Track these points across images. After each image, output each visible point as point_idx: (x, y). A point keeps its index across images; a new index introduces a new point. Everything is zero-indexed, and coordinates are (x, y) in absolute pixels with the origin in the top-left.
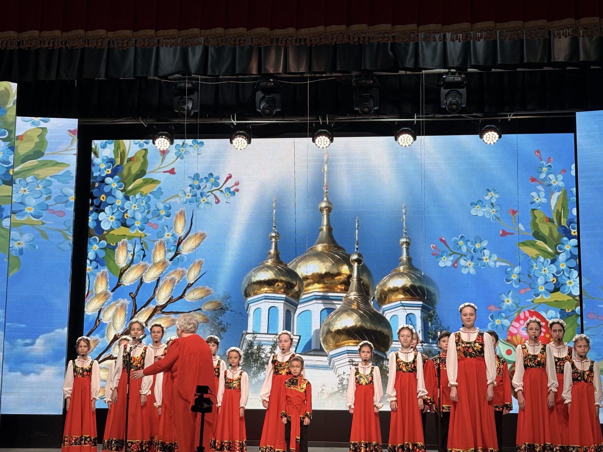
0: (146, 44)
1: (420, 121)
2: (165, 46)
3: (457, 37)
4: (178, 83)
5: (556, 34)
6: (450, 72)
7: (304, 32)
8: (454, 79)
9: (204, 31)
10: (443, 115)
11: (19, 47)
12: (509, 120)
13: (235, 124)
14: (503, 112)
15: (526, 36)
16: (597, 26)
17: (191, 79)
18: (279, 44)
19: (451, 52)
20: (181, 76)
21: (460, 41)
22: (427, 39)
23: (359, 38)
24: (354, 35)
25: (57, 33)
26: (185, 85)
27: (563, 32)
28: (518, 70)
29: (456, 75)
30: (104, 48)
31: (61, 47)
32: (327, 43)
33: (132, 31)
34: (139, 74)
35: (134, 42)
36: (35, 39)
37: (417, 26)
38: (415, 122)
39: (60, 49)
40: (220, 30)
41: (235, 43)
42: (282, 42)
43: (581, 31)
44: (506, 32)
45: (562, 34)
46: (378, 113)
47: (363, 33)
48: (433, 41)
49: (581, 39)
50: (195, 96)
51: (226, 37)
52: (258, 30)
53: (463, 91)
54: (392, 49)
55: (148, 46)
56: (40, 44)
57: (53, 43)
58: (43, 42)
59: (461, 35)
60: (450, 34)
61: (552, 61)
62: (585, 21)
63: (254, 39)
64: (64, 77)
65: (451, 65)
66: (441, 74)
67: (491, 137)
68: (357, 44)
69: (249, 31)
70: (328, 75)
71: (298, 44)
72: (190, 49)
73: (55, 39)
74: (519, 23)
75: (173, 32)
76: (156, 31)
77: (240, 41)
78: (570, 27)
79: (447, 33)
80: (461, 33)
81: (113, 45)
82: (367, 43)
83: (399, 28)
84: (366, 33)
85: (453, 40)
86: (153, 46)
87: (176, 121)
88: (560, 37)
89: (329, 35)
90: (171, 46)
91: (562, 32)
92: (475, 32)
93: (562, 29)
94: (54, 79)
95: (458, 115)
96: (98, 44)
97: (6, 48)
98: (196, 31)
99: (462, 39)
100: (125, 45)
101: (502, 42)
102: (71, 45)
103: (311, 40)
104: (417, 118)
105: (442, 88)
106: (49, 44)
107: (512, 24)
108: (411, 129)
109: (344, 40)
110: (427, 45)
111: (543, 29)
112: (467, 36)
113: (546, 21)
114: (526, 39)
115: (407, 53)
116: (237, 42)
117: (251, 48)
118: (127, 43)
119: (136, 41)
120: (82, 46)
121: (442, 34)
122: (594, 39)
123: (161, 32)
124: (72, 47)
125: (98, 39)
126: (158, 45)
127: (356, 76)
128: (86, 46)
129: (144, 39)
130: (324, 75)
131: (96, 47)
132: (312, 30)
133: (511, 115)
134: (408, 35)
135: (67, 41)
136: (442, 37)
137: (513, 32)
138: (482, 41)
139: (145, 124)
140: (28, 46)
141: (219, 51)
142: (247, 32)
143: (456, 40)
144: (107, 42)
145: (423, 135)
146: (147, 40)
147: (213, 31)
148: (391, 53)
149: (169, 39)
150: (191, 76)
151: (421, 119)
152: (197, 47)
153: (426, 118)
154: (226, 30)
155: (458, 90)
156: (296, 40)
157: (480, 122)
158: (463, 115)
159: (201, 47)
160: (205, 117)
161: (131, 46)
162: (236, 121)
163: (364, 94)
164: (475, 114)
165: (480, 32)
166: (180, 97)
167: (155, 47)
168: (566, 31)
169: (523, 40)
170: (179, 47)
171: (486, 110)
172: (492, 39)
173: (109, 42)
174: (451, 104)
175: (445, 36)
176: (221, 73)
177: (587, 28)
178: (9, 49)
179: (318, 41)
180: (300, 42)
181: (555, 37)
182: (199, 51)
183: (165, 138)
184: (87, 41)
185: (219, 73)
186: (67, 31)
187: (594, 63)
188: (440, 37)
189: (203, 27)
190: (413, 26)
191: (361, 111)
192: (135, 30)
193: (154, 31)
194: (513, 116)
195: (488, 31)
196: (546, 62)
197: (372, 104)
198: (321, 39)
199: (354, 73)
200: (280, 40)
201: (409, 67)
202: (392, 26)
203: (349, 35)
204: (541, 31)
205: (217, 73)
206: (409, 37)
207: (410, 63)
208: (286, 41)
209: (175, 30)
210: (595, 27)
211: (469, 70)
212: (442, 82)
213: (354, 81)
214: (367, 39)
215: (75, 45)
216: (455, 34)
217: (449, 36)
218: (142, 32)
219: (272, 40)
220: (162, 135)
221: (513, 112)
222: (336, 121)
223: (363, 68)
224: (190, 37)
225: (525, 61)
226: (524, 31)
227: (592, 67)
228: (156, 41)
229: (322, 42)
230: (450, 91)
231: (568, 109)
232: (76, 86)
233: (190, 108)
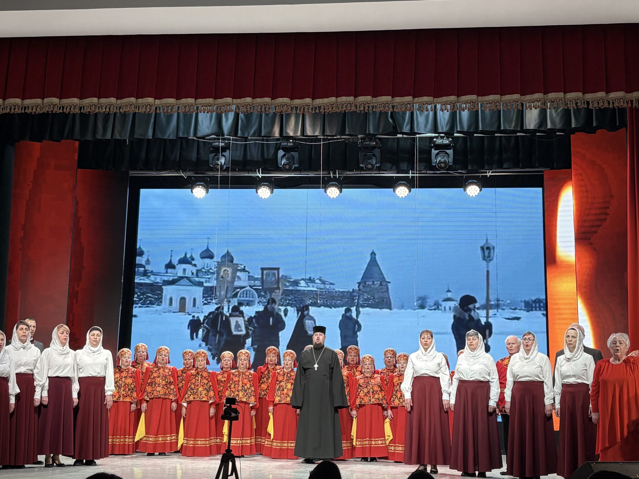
0: (187, 110)
1: (414, 176)
2: (202, 112)
3: (446, 108)
4: (213, 142)
5: (528, 107)
6: (440, 136)
7: (318, 101)
8: (443, 141)
9: (236, 100)
10: (434, 171)
11: (80, 111)
12: (488, 176)
13: (260, 177)
14: (483, 169)
15: (502, 107)
16: (562, 100)
17: (225, 139)
18: (298, 111)
19: (440, 120)
20: (216, 137)
21: (448, 111)
22: (421, 110)
23: (364, 107)
24: (360, 105)
25: (113, 100)
26: (219, 144)
27: (534, 105)
28: (496, 135)
29: (445, 139)
30: (152, 113)
31: (116, 112)
32: (338, 111)
33: (175, 100)
34: (181, 135)
35: (177, 109)
36: (94, 105)
37: (413, 98)
38: (410, 177)
39: (115, 113)
40: (249, 100)
41: (261, 111)
42: (300, 111)
43: (549, 104)
44: (487, 104)
45: (532, 106)
46: (379, 169)
47: (368, 104)
48: (426, 111)
49: (548, 111)
50: (227, 153)
51: (254, 106)
52: (280, 100)
53: (450, 152)
54: (392, 117)
55: (188, 112)
56: (99, 109)
57: (109, 108)
58: (101, 107)
59: (449, 106)
60: (440, 105)
61: (524, 128)
62: (552, 95)
63: (277, 108)
64: (117, 136)
65: (440, 130)
66: (432, 138)
67: (473, 190)
68: (363, 112)
69: (273, 101)
70: (338, 137)
71: (313, 112)
72: (223, 115)
73: (111, 105)
74: (497, 97)
75: (210, 100)
76: (195, 100)
77: (265, 108)
78: (540, 101)
79: (437, 104)
80: (449, 104)
81: (160, 111)
82: (371, 112)
83: (398, 99)
84: (370, 103)
85: (442, 110)
86: (193, 112)
87: (211, 174)
88: (531, 109)
89: (340, 105)
90: (208, 112)
91: (532, 104)
92: (461, 104)
93: (532, 102)
94: (110, 138)
95: (446, 172)
96: (147, 110)
97: (70, 112)
98: (229, 100)
99: (450, 110)
100: (169, 110)
101: (483, 112)
102: (124, 110)
103: (324, 109)
104: (412, 173)
105: (433, 149)
106: (106, 109)
107: (491, 97)
108: (407, 183)
109: (352, 109)
110: (420, 114)
111: (517, 102)
112: (454, 107)
113: (519, 95)
114: (503, 110)
115: (404, 120)
116: (263, 109)
117: (275, 114)
118: (171, 109)
119: (178, 108)
120: (133, 111)
121: (433, 105)
122: (559, 110)
123: (200, 101)
124: (125, 111)
125: (147, 106)
126: (197, 111)
127: (362, 139)
128: (137, 111)
129: (186, 106)
130: (335, 137)
131: (145, 112)
132: (326, 100)
133: (490, 172)
134: (405, 106)
135: (121, 106)
136: (433, 107)
137: (492, 104)
138: (466, 111)
139: (185, 176)
140: (88, 110)
141: (248, 116)
142: (271, 101)
143: (445, 110)
144: (155, 108)
145: (417, 188)
146: (188, 107)
147: (243, 100)
148: (390, 120)
149: (206, 106)
150: (224, 136)
151: (415, 175)
152: (230, 113)
153: (419, 174)
154: (254, 100)
155: (446, 151)
156: (312, 109)
157: (464, 177)
158: (450, 172)
159: (233, 113)
160: (235, 171)
161: (174, 112)
162: (261, 175)
163: (368, 154)
164: (460, 171)
165: (465, 104)
166: (214, 154)
167: (194, 113)
168: (536, 104)
169: (500, 111)
170: (214, 113)
171: (470, 168)
172: (475, 110)
173: (156, 108)
174: (440, 162)
175: (435, 107)
176: (250, 135)
177: (554, 102)
178: (72, 113)
179: (330, 110)
180: (315, 110)
181: (527, 109)
182: (231, 116)
183: (201, 188)
184: (137, 108)
185: (248, 135)
186: (121, 98)
187: (559, 130)
188: (432, 108)
189: (235, 96)
190: (409, 99)
191: (366, 167)
192: (178, 99)
193: (194, 99)
194: (491, 173)
195: (471, 103)
196: (519, 130)
197: (374, 162)
198: (333, 107)
199: (360, 136)
200: (299, 108)
201: (406, 132)
202: (392, 97)
203: (356, 105)
204: (515, 104)
205: (246, 135)
206: (406, 108)
207: (406, 129)
208: (304, 109)
209: (211, 99)
210: (560, 100)
211: (455, 135)
212: (433, 144)
213: (360, 142)
214: (371, 108)
215: (128, 110)
216: (444, 105)
217: (439, 106)
218: (184, 101)
219: (292, 108)
220: (199, 185)
221: (492, 170)
222: (344, 175)
223: (367, 132)
224: (224, 105)
225: (502, 128)
226: (501, 104)
227: (558, 133)
228: (195, 108)
229: (334, 110)
230: (439, 151)
231: (537, 168)
232: (128, 144)
233: (223, 164)
